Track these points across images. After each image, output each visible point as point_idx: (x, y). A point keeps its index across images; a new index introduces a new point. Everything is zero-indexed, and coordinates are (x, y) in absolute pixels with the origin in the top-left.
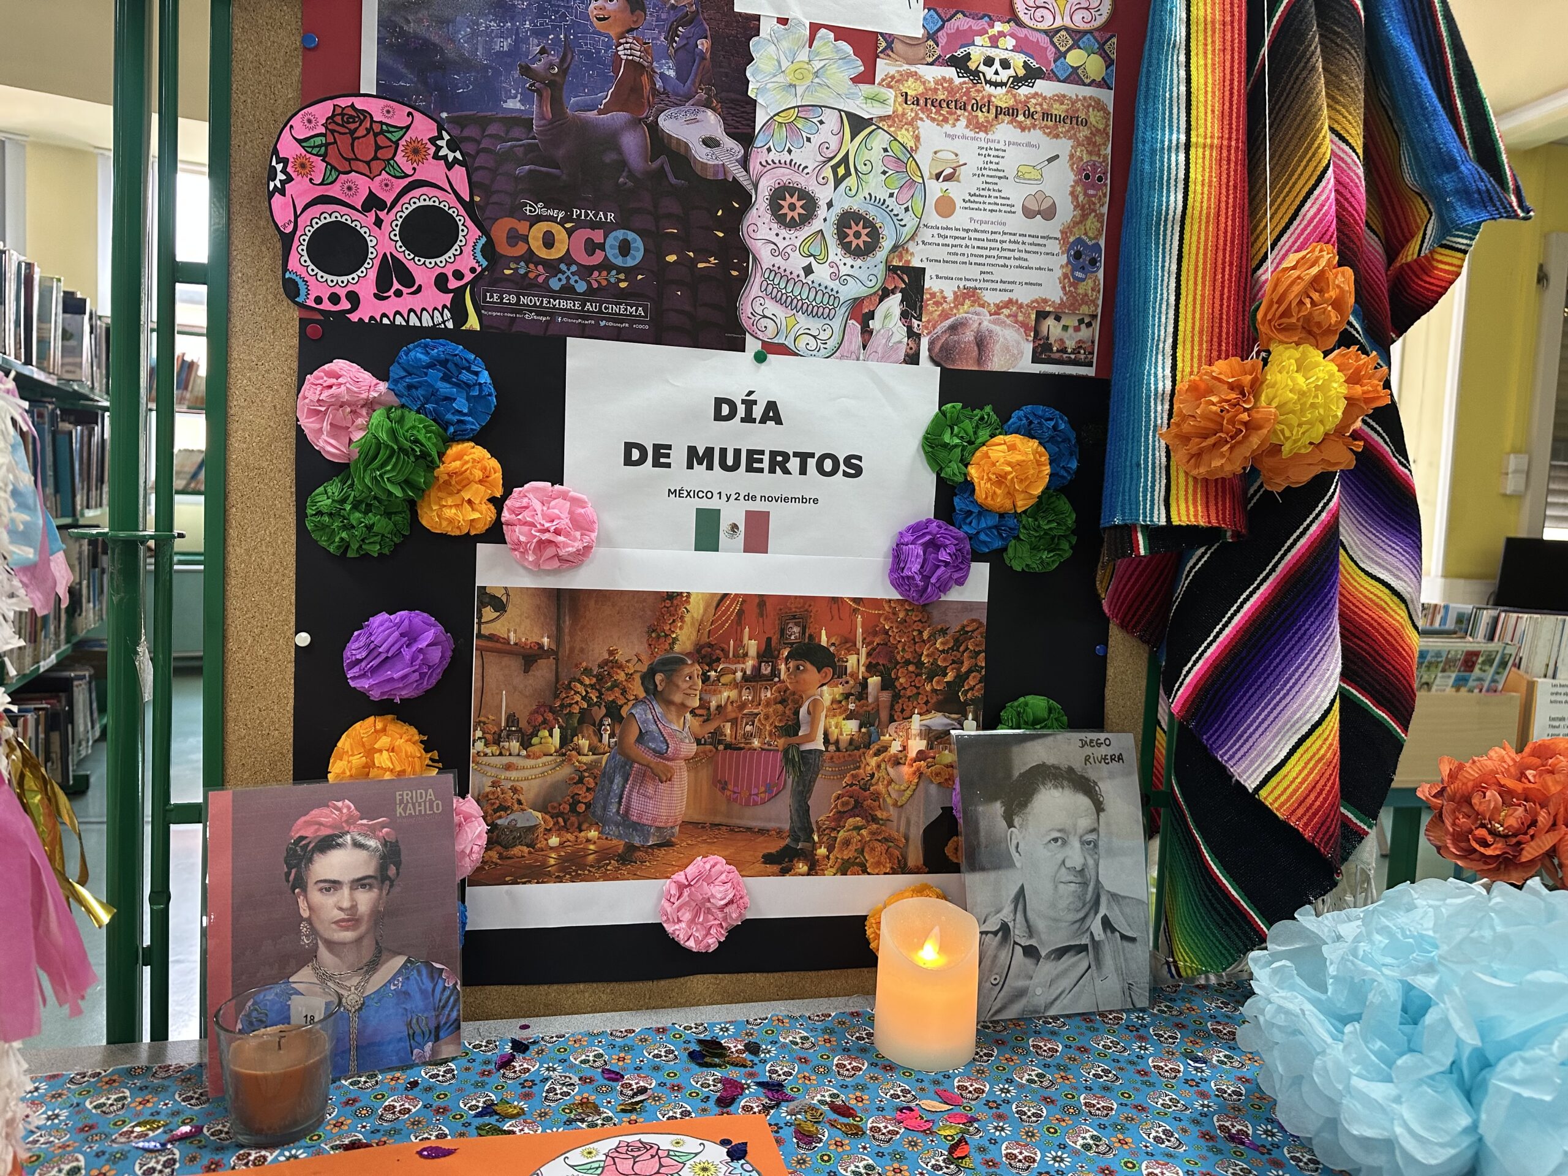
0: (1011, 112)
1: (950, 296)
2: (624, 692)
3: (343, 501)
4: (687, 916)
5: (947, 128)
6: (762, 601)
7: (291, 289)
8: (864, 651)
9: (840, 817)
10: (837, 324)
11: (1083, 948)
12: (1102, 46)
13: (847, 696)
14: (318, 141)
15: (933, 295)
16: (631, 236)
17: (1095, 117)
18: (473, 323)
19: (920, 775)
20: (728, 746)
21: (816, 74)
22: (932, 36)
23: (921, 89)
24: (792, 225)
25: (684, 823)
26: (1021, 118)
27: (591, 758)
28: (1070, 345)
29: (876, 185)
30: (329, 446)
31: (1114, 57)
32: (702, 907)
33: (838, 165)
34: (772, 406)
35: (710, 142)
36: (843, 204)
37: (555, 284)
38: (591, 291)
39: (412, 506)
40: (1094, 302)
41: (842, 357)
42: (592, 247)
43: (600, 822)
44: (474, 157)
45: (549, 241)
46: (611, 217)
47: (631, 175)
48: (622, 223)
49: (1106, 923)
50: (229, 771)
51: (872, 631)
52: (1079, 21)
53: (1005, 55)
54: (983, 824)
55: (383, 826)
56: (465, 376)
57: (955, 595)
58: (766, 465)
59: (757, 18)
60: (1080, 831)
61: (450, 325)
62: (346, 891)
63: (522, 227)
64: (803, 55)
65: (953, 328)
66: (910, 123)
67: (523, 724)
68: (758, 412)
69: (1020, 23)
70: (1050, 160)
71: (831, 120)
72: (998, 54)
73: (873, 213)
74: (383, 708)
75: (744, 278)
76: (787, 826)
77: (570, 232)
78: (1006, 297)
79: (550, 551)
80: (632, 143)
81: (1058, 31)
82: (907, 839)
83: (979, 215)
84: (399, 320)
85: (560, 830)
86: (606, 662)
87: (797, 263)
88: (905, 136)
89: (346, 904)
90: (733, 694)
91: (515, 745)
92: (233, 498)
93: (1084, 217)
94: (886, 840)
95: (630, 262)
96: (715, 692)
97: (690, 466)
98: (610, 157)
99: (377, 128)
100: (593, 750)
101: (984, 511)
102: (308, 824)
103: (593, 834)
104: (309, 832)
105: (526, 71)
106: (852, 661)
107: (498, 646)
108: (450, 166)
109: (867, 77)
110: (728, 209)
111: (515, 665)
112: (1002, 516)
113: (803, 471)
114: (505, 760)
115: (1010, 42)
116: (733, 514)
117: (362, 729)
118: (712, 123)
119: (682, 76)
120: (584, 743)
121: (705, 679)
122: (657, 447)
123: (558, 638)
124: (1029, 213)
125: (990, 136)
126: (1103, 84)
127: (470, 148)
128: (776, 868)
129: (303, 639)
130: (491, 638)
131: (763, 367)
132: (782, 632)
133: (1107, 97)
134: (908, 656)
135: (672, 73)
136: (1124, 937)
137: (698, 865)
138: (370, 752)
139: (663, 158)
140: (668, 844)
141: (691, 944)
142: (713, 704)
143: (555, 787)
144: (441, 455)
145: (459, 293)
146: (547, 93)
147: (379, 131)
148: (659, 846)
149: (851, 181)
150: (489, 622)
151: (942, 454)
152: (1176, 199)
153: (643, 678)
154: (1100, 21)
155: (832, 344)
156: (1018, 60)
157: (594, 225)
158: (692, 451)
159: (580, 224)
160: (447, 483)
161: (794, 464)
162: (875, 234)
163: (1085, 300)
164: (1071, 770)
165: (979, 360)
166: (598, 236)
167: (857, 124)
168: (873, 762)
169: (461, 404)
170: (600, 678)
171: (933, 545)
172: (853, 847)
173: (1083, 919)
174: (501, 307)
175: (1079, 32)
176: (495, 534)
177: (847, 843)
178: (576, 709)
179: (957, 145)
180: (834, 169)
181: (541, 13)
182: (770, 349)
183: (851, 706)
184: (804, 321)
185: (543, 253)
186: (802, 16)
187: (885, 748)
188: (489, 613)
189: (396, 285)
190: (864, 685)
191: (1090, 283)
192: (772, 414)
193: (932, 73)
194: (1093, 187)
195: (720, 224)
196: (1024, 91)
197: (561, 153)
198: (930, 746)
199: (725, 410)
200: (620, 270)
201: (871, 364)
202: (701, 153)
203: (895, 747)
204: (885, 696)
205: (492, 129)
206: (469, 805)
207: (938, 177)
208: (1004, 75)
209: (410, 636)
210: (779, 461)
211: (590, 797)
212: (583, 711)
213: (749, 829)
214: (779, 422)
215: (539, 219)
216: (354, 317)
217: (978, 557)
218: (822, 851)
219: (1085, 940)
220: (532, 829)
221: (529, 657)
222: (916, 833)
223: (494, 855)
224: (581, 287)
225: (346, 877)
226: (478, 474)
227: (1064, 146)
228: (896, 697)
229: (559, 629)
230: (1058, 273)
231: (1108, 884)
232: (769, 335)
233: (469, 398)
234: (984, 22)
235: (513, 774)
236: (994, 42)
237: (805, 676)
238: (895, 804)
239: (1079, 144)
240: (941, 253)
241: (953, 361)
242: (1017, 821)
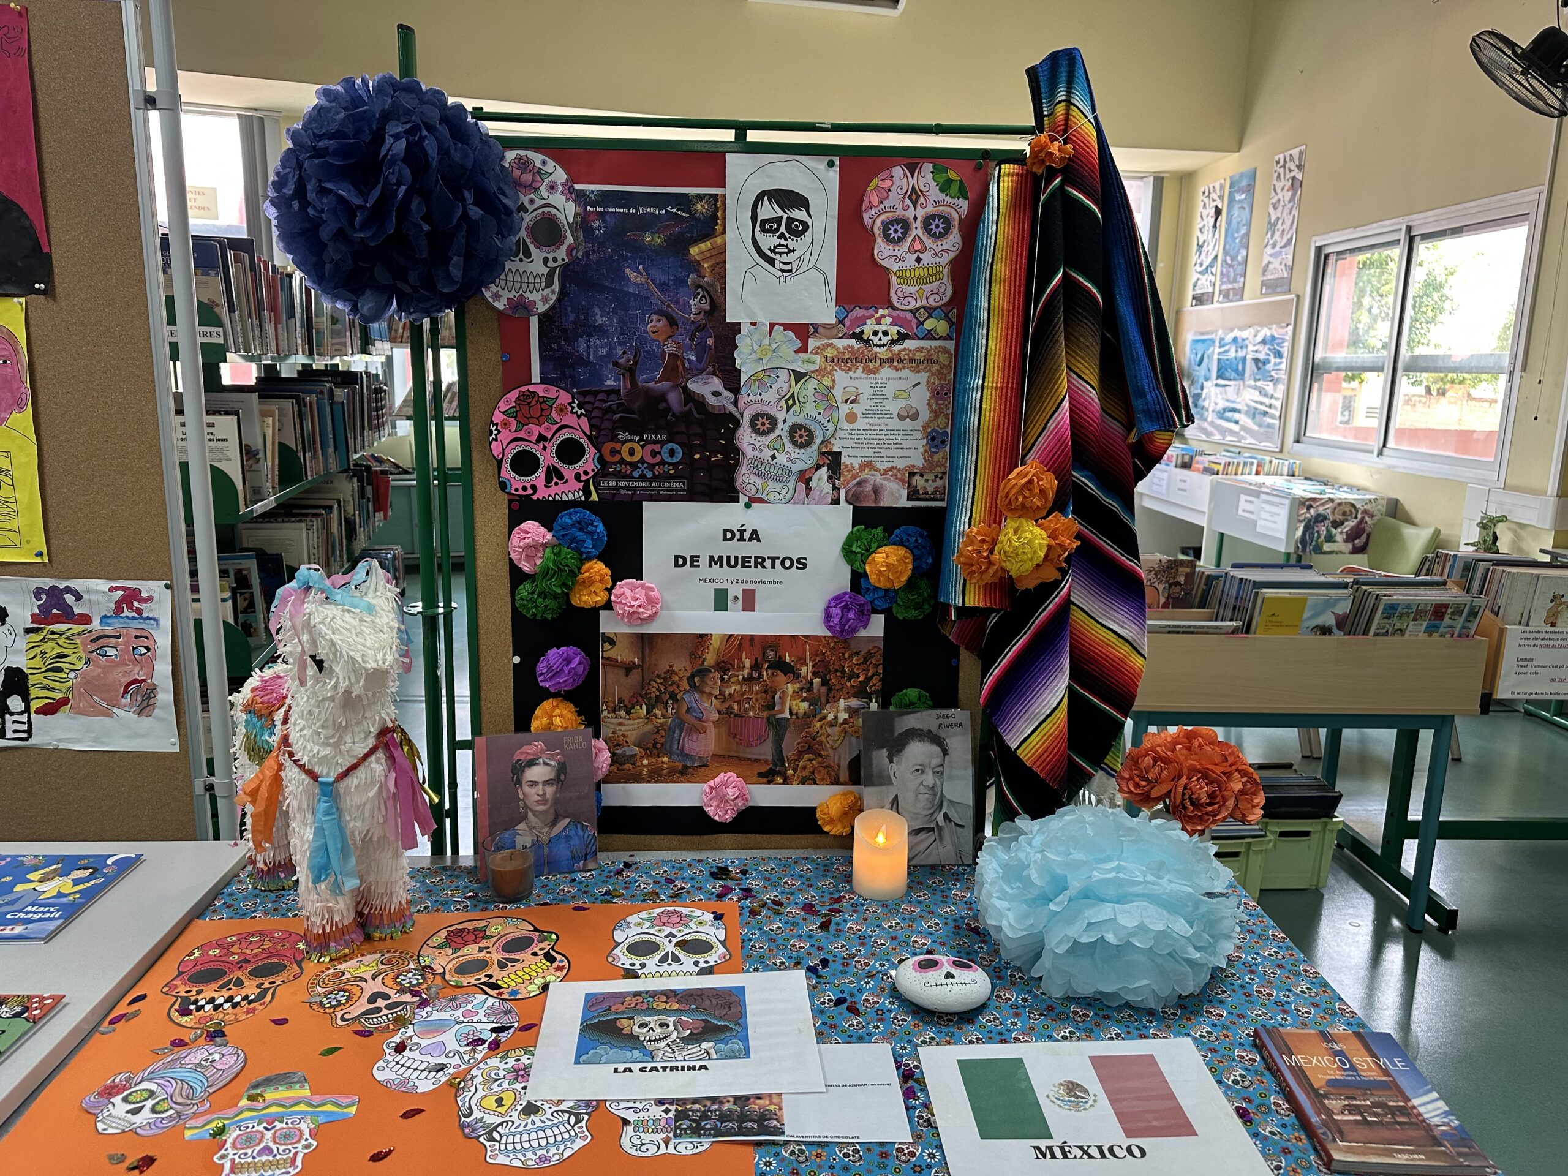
0: (890, 361)
1: (857, 466)
2: (678, 686)
3: (533, 593)
4: (715, 804)
5: (851, 374)
6: (752, 638)
7: (503, 486)
8: (810, 665)
9: (800, 754)
10: (791, 485)
11: (932, 830)
12: (947, 315)
13: (802, 689)
14: (512, 410)
15: (847, 466)
16: (675, 446)
17: (943, 358)
18: (594, 497)
19: (845, 732)
20: (736, 715)
21: (774, 351)
22: (841, 322)
23: (835, 353)
24: (763, 434)
25: (713, 755)
26: (896, 364)
27: (662, 720)
28: (930, 490)
29: (811, 409)
30: (526, 567)
31: (955, 320)
32: (723, 799)
33: (788, 399)
34: (755, 532)
35: (716, 394)
36: (792, 420)
37: (636, 474)
38: (655, 476)
39: (567, 595)
40: (944, 465)
41: (794, 503)
42: (654, 454)
43: (669, 753)
44: (591, 412)
45: (632, 453)
46: (664, 437)
47: (674, 415)
48: (670, 440)
49: (946, 816)
50: (483, 725)
51: (815, 653)
52: (932, 302)
53: (884, 328)
54: (875, 762)
55: (558, 754)
56: (590, 528)
57: (863, 633)
58: (752, 564)
59: (739, 324)
60: (933, 765)
61: (583, 499)
62: (540, 786)
63: (617, 446)
64: (766, 341)
65: (859, 484)
66: (830, 373)
67: (626, 703)
68: (747, 535)
69: (894, 308)
70: (914, 386)
71: (784, 375)
72: (881, 328)
73: (809, 424)
74: (556, 695)
75: (737, 464)
76: (770, 758)
77: (642, 447)
78: (890, 465)
79: (636, 616)
80: (674, 398)
81: (918, 309)
82: (839, 766)
83: (870, 421)
84: (557, 498)
85: (648, 757)
86: (668, 671)
87: (767, 454)
88: (827, 381)
89: (541, 793)
90: (738, 688)
91: (623, 713)
92: (480, 590)
93: (937, 417)
94: (827, 767)
95: (675, 460)
96: (728, 687)
97: (710, 566)
98: (662, 406)
99: (541, 400)
100: (663, 716)
101: (876, 588)
102: (522, 753)
103: (665, 759)
104: (522, 757)
105: (616, 364)
106: (804, 670)
107: (612, 663)
108: (579, 417)
109: (804, 349)
110: (727, 429)
111: (621, 672)
112: (886, 590)
113: (773, 567)
114: (619, 721)
115: (889, 320)
116: (735, 591)
117: (547, 705)
118: (716, 383)
119: (699, 360)
120: (658, 713)
121: (722, 679)
122: (692, 557)
123: (643, 659)
124: (901, 418)
125: (877, 376)
126: (948, 337)
127: (589, 407)
128: (765, 780)
129: (517, 660)
130: (608, 659)
131: (749, 511)
132: (764, 654)
133: (951, 345)
134: (836, 667)
135: (694, 358)
136: (956, 824)
137: (722, 777)
138: (551, 717)
139: (691, 405)
140: (705, 766)
141: (717, 818)
142: (727, 693)
143: (644, 734)
144: (579, 569)
145: (587, 482)
146: (628, 375)
147: (542, 401)
148: (701, 766)
149: (797, 407)
150: (607, 651)
151: (852, 556)
152: (974, 420)
153: (688, 679)
154: (946, 300)
155: (788, 496)
156: (893, 330)
157: (655, 442)
158: (711, 558)
159: (648, 442)
160: (584, 582)
161: (768, 563)
162: (811, 436)
163: (938, 464)
164: (930, 731)
165: (876, 501)
166: (657, 448)
167: (799, 376)
168: (818, 724)
169: (589, 543)
170: (665, 679)
171: (846, 608)
172: (808, 770)
173: (932, 814)
174: (608, 488)
175: (931, 308)
176: (608, 605)
177: (804, 768)
178: (653, 696)
179: (857, 383)
180: (787, 401)
181: (623, 332)
182: (753, 500)
183: (804, 695)
184: (772, 485)
185: (629, 459)
186: (764, 320)
187: (825, 717)
188: (607, 646)
189: (555, 480)
190: (811, 683)
191: (941, 454)
192: (755, 536)
193: (841, 343)
194: (941, 399)
195: (723, 437)
196: (897, 348)
197: (637, 405)
198: (851, 717)
199: (729, 535)
200: (670, 464)
201: (812, 506)
202: (711, 400)
203: (831, 717)
204: (824, 689)
205: (600, 397)
206: (601, 743)
207: (846, 401)
208: (885, 340)
209: (568, 661)
210: (760, 562)
211: (663, 740)
212: (657, 696)
213: (749, 759)
214: (759, 540)
215: (626, 441)
216: (535, 497)
217: (876, 612)
218: (791, 772)
219: (933, 825)
220: (634, 756)
221: (629, 669)
222: (845, 764)
223: (615, 768)
224: (650, 475)
225: (541, 780)
226: (598, 578)
227: (923, 377)
228: (830, 690)
229: (643, 653)
230: (921, 450)
231: (948, 795)
232: (752, 493)
233: (593, 540)
234: (872, 311)
235: (623, 728)
236: (878, 322)
237: (778, 678)
238: (832, 748)
239: (933, 375)
240: (851, 443)
241: (860, 502)
242: (895, 759)
